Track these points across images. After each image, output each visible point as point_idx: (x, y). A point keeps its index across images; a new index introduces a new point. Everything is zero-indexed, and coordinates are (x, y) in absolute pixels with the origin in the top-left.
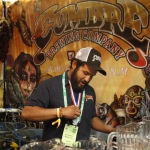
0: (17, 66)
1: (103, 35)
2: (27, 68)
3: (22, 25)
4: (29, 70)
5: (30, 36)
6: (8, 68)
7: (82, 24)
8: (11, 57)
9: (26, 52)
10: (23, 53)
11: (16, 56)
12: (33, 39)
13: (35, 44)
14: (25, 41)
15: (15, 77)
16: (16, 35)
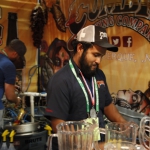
0: (51, 52)
1: (139, 20)
2: (61, 53)
3: (57, 10)
4: (63, 55)
5: (64, 22)
6: (43, 54)
7: (117, 9)
8: (45, 42)
9: (60, 38)
10: (57, 39)
11: (50, 42)
12: (67, 25)
13: (68, 30)
14: (59, 27)
15: (49, 62)
16: (50, 21)
